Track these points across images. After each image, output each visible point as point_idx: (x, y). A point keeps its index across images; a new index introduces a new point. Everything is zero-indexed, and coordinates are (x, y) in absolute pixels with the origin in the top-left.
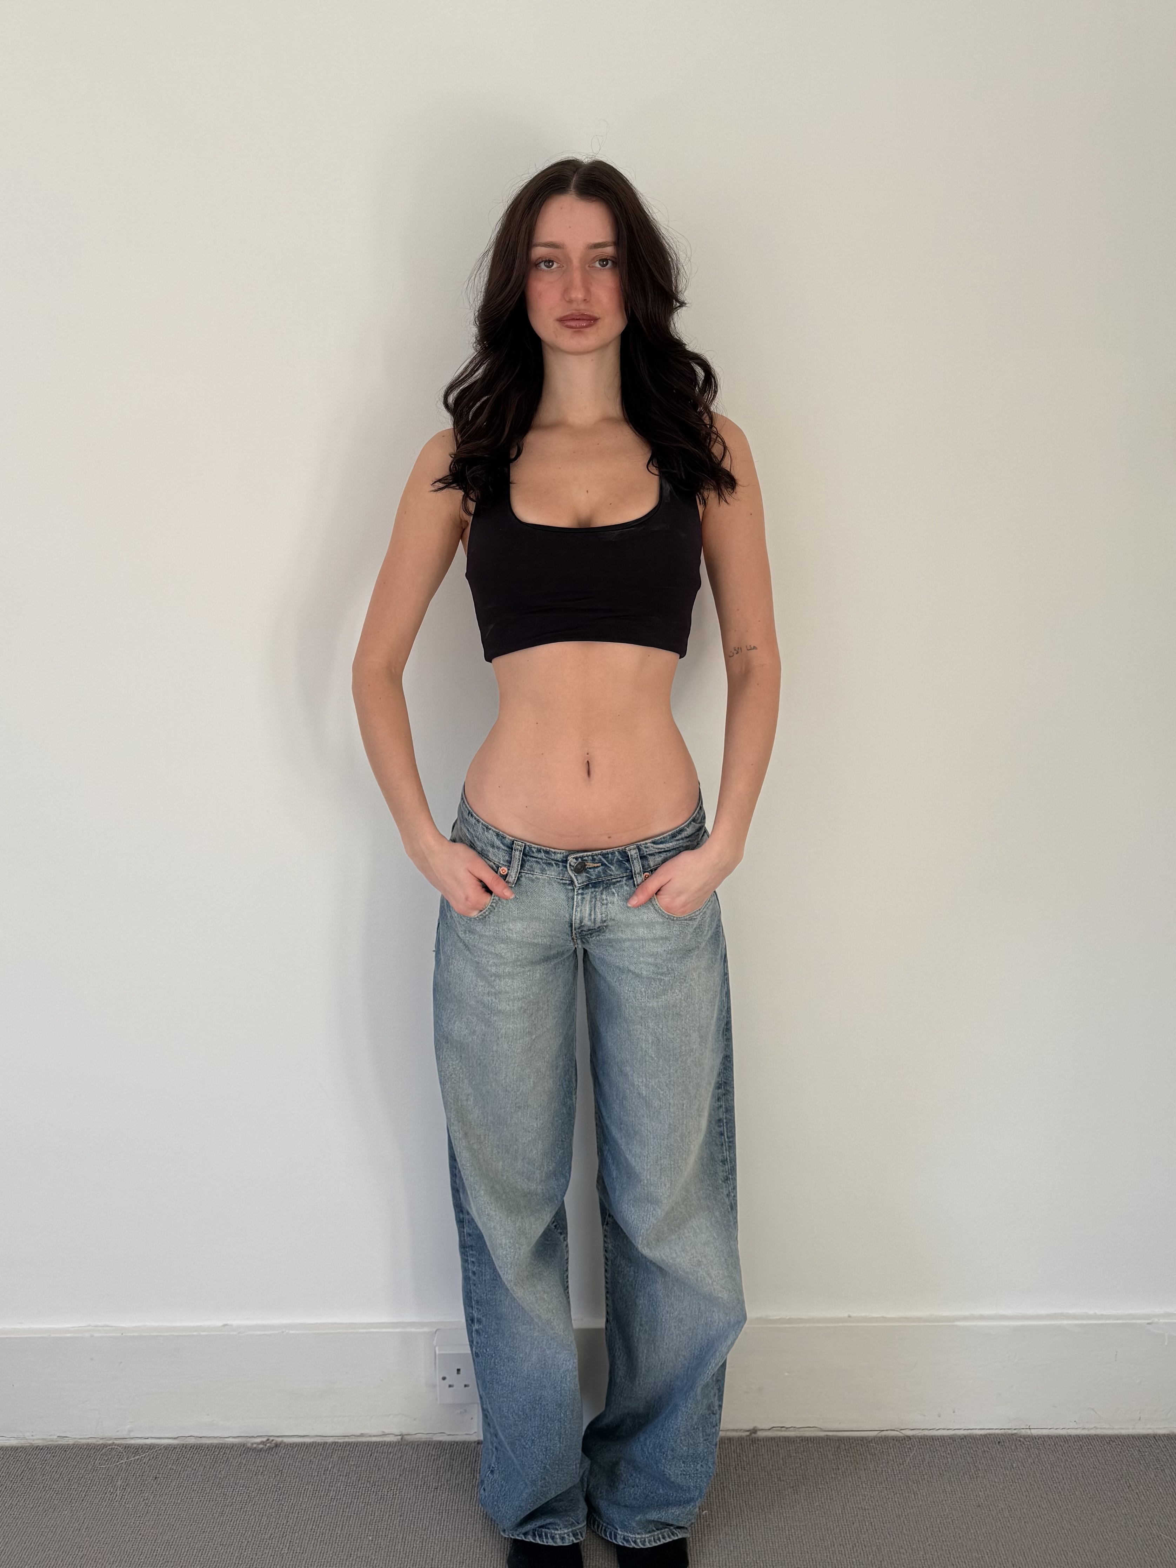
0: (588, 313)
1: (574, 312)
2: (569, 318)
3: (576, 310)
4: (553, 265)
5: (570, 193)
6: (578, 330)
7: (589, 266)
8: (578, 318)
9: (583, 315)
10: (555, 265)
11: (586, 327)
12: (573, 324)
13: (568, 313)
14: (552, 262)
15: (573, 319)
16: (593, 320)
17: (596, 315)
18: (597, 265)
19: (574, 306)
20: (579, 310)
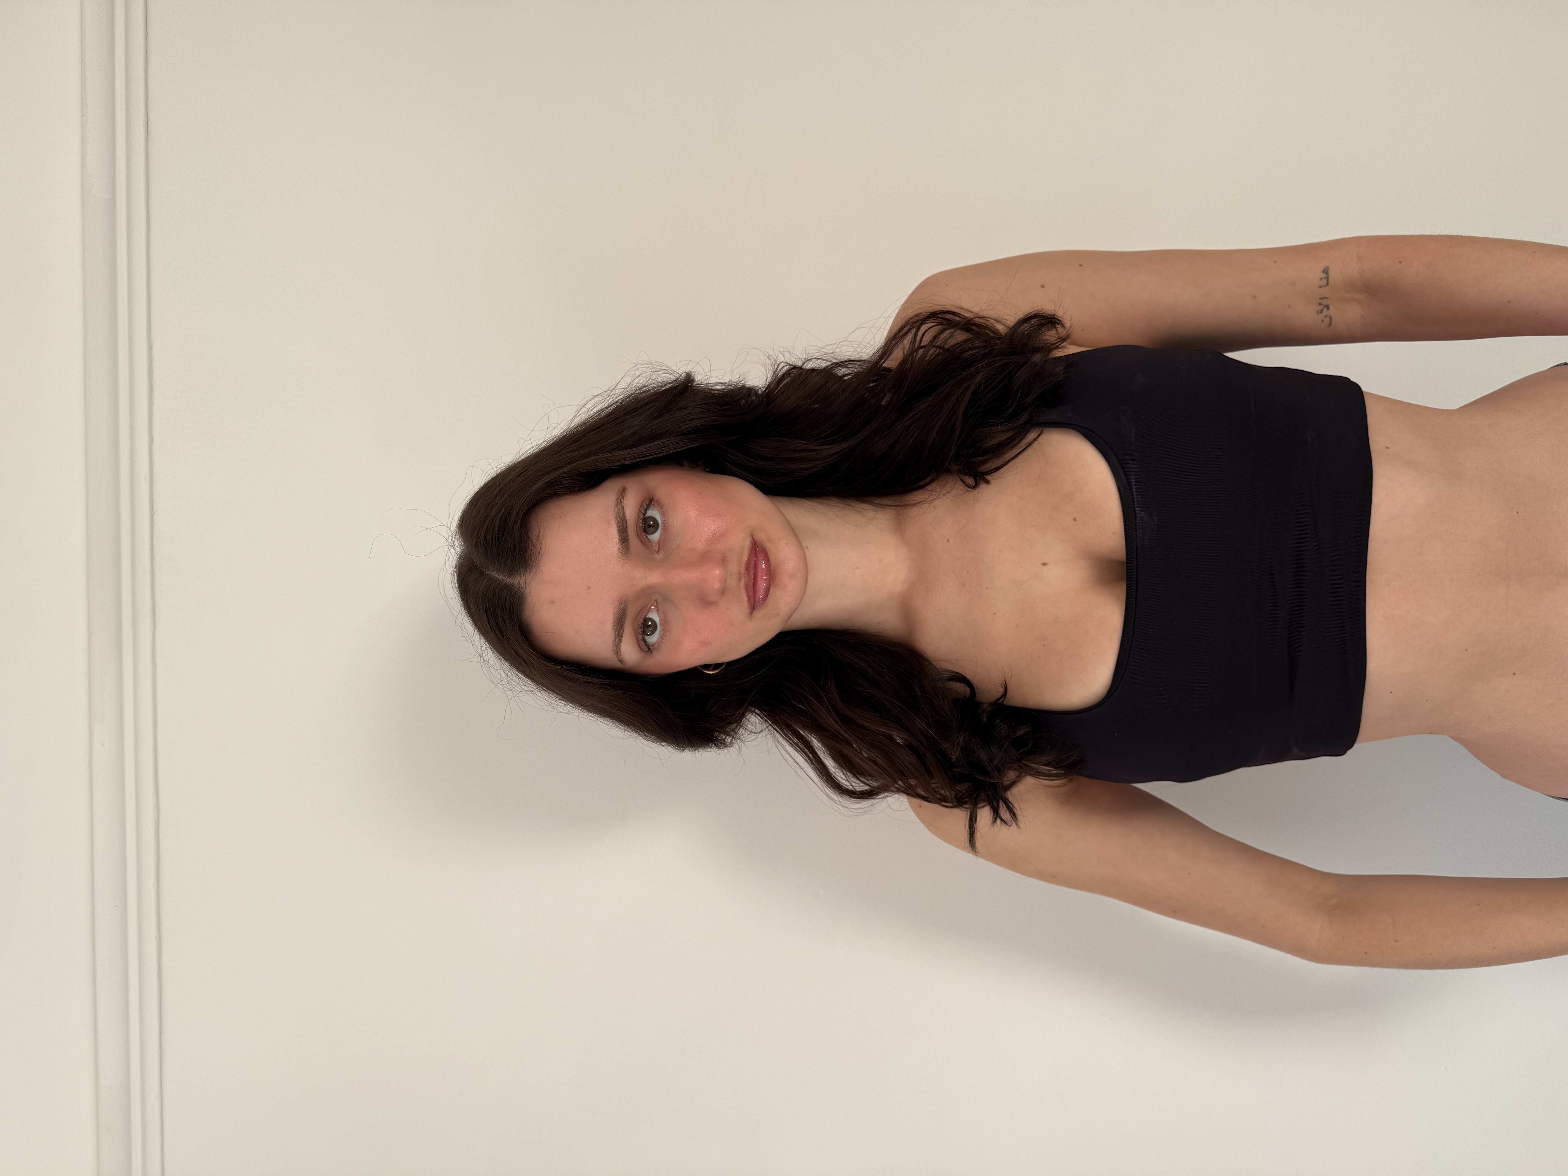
0: (745, 557)
1: (742, 583)
2: (751, 593)
3: (739, 580)
4: (653, 621)
5: (522, 584)
6: (772, 576)
7: (658, 552)
8: (753, 576)
9: (747, 567)
10: (654, 616)
11: (768, 562)
12: (762, 585)
13: (744, 596)
14: (646, 620)
15: (755, 584)
16: (758, 550)
17: (748, 543)
18: (655, 537)
19: (732, 582)
20: (740, 573)
